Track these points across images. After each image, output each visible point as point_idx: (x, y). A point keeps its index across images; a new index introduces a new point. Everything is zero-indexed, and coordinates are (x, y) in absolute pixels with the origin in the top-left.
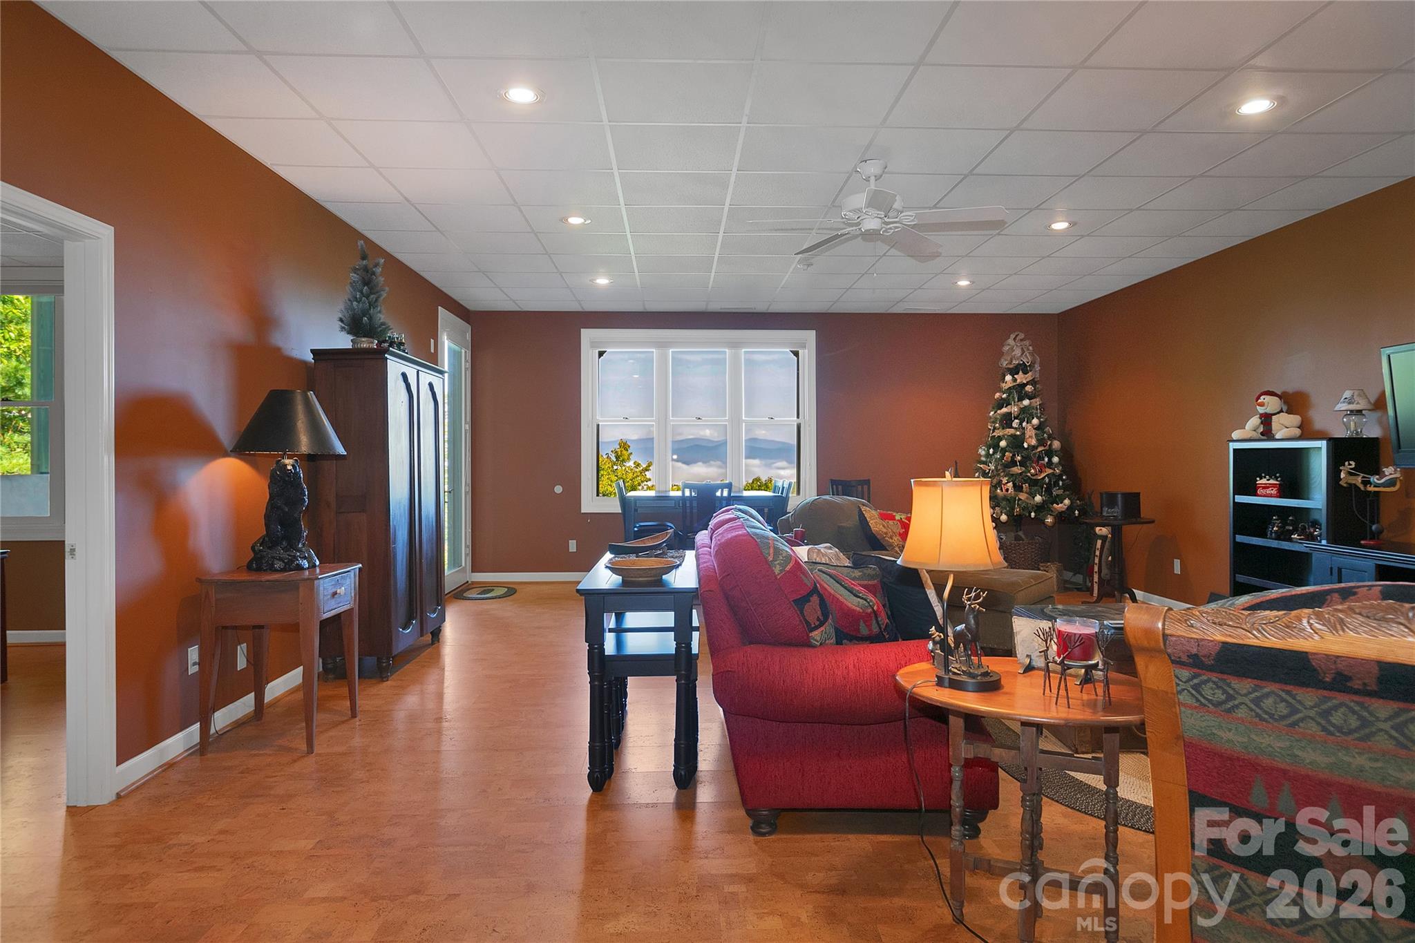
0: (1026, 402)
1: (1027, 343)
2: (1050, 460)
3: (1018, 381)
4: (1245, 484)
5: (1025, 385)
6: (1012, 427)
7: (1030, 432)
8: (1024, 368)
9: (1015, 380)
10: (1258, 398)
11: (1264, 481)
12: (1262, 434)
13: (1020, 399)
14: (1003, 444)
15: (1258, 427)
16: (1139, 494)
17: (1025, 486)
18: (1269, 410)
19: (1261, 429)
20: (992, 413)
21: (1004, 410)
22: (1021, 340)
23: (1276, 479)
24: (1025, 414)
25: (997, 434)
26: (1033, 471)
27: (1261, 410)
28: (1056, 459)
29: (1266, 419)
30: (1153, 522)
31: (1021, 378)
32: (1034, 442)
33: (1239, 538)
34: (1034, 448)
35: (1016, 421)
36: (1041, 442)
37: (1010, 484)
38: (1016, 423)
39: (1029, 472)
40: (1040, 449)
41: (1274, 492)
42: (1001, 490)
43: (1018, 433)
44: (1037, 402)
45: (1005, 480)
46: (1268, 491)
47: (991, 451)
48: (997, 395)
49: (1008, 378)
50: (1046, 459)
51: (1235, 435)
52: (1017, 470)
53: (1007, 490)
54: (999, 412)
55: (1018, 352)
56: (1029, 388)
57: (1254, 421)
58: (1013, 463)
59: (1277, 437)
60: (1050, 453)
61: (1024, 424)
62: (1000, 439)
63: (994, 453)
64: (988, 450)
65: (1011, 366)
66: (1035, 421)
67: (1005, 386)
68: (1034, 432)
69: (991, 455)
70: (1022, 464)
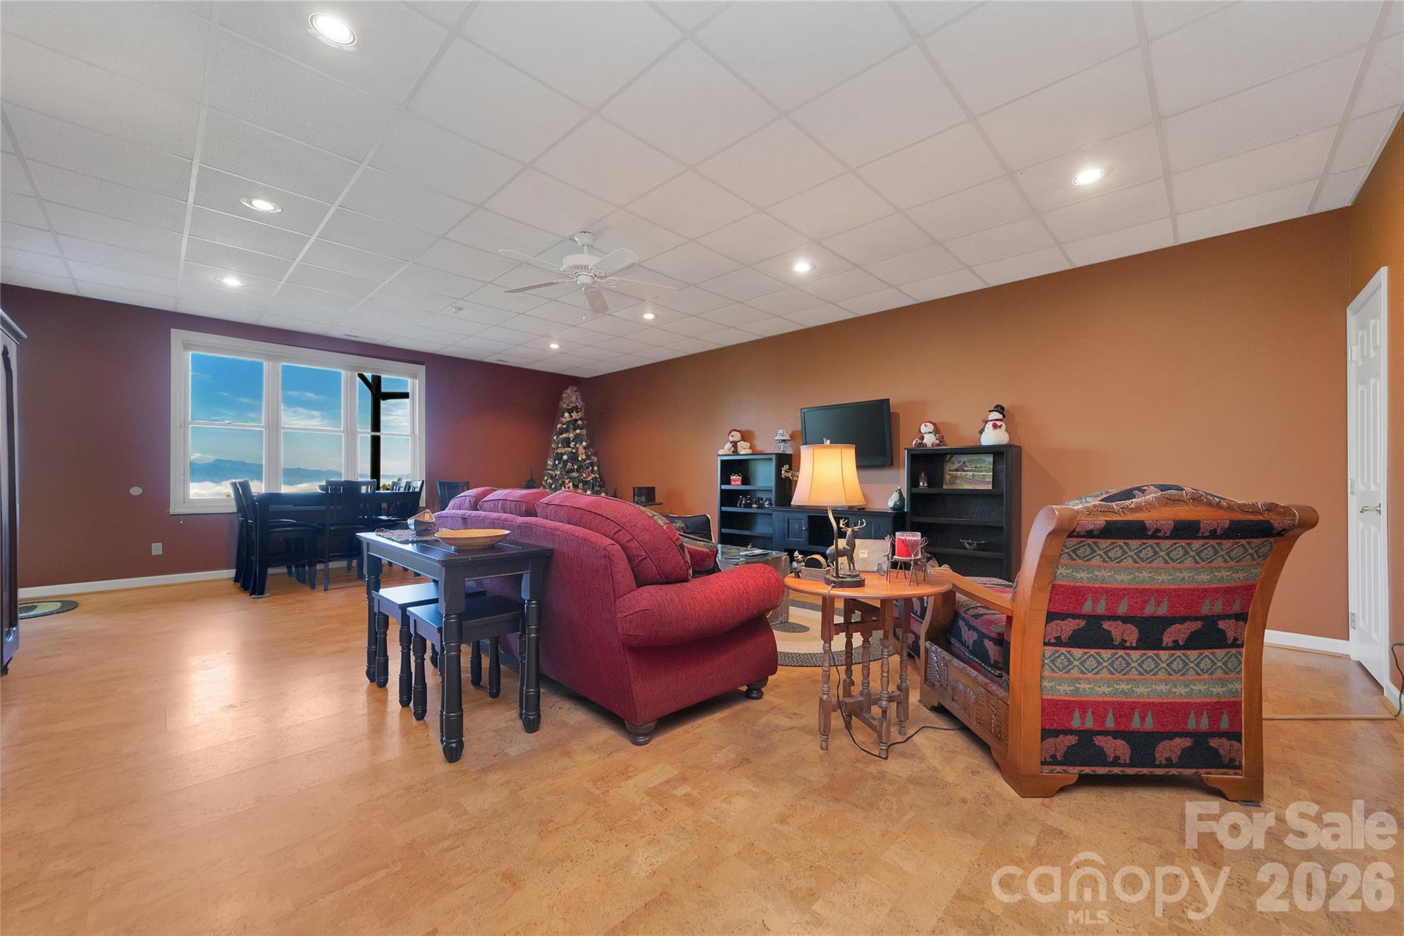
0: (578, 431)
1: (578, 393)
2: (592, 469)
3: (574, 417)
4: (725, 480)
5: (577, 420)
6: (569, 447)
7: (581, 450)
8: (576, 409)
9: (571, 417)
10: (730, 433)
11: (734, 477)
12: (733, 452)
13: (575, 429)
14: (565, 457)
15: (731, 448)
16: (654, 488)
17: (581, 485)
18: (736, 440)
19: (733, 449)
20: (555, 437)
21: (564, 435)
22: (575, 391)
23: (740, 476)
24: (578, 439)
25: (559, 451)
26: (584, 475)
27: (731, 439)
28: (596, 468)
29: (735, 444)
30: (662, 504)
31: (574, 415)
32: (584, 457)
33: (724, 509)
34: (585, 460)
35: (573, 443)
36: (588, 457)
37: (571, 484)
38: (572, 445)
39: (582, 475)
40: (588, 461)
41: (740, 483)
42: (565, 488)
43: (574, 451)
44: (584, 431)
45: (567, 482)
46: (737, 483)
47: (557, 462)
48: (559, 426)
49: (567, 415)
50: (591, 468)
51: (720, 452)
52: (575, 474)
53: (569, 488)
54: (560, 436)
55: (574, 399)
56: (580, 422)
57: (729, 445)
58: (572, 470)
59: (741, 453)
60: (592, 464)
61: (577, 445)
62: (562, 454)
63: (559, 463)
64: (555, 461)
65: (570, 407)
66: (584, 444)
67: (564, 420)
68: (583, 451)
69: (557, 465)
70: (578, 470)
